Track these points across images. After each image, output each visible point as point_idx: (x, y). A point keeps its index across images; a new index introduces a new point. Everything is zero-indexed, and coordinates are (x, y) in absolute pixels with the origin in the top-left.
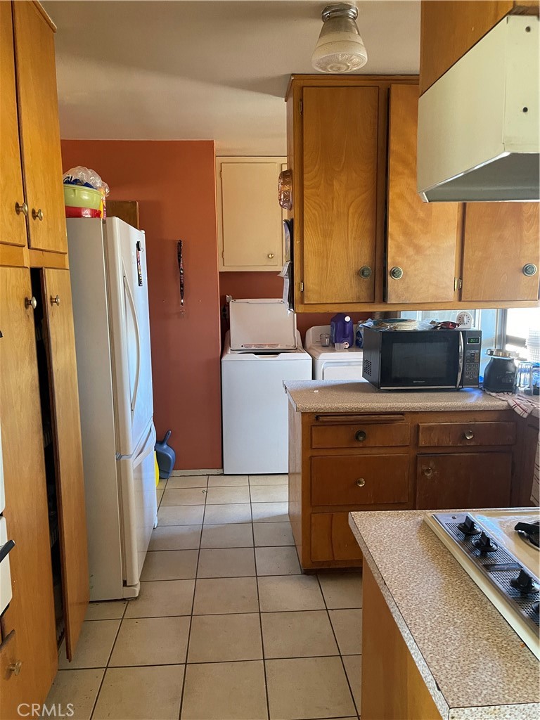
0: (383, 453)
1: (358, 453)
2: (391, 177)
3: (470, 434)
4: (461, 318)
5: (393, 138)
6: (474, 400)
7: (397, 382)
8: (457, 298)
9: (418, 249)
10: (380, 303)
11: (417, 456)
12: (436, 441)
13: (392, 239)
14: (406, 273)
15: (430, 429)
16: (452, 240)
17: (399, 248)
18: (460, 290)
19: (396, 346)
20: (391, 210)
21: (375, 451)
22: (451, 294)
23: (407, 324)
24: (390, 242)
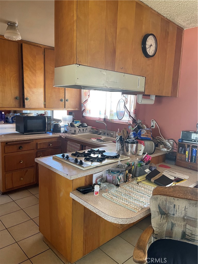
0: (28, 152)
1: (20, 153)
2: (24, 70)
3: (51, 144)
4: (45, 113)
5: (24, 59)
6: (51, 135)
7: (29, 131)
8: (44, 107)
9: (33, 92)
10: (22, 108)
11: (37, 152)
12: (42, 147)
13: (26, 89)
14: (30, 99)
15: (40, 144)
16: (42, 90)
17: (28, 91)
18: (45, 105)
19: (28, 121)
20: (25, 80)
21: (25, 152)
22: (43, 106)
23: (31, 114)
24: (25, 90)
